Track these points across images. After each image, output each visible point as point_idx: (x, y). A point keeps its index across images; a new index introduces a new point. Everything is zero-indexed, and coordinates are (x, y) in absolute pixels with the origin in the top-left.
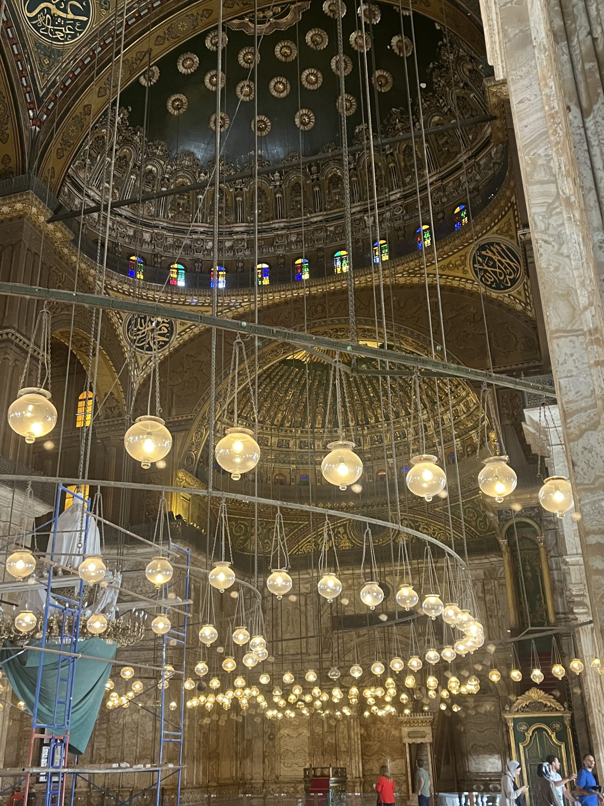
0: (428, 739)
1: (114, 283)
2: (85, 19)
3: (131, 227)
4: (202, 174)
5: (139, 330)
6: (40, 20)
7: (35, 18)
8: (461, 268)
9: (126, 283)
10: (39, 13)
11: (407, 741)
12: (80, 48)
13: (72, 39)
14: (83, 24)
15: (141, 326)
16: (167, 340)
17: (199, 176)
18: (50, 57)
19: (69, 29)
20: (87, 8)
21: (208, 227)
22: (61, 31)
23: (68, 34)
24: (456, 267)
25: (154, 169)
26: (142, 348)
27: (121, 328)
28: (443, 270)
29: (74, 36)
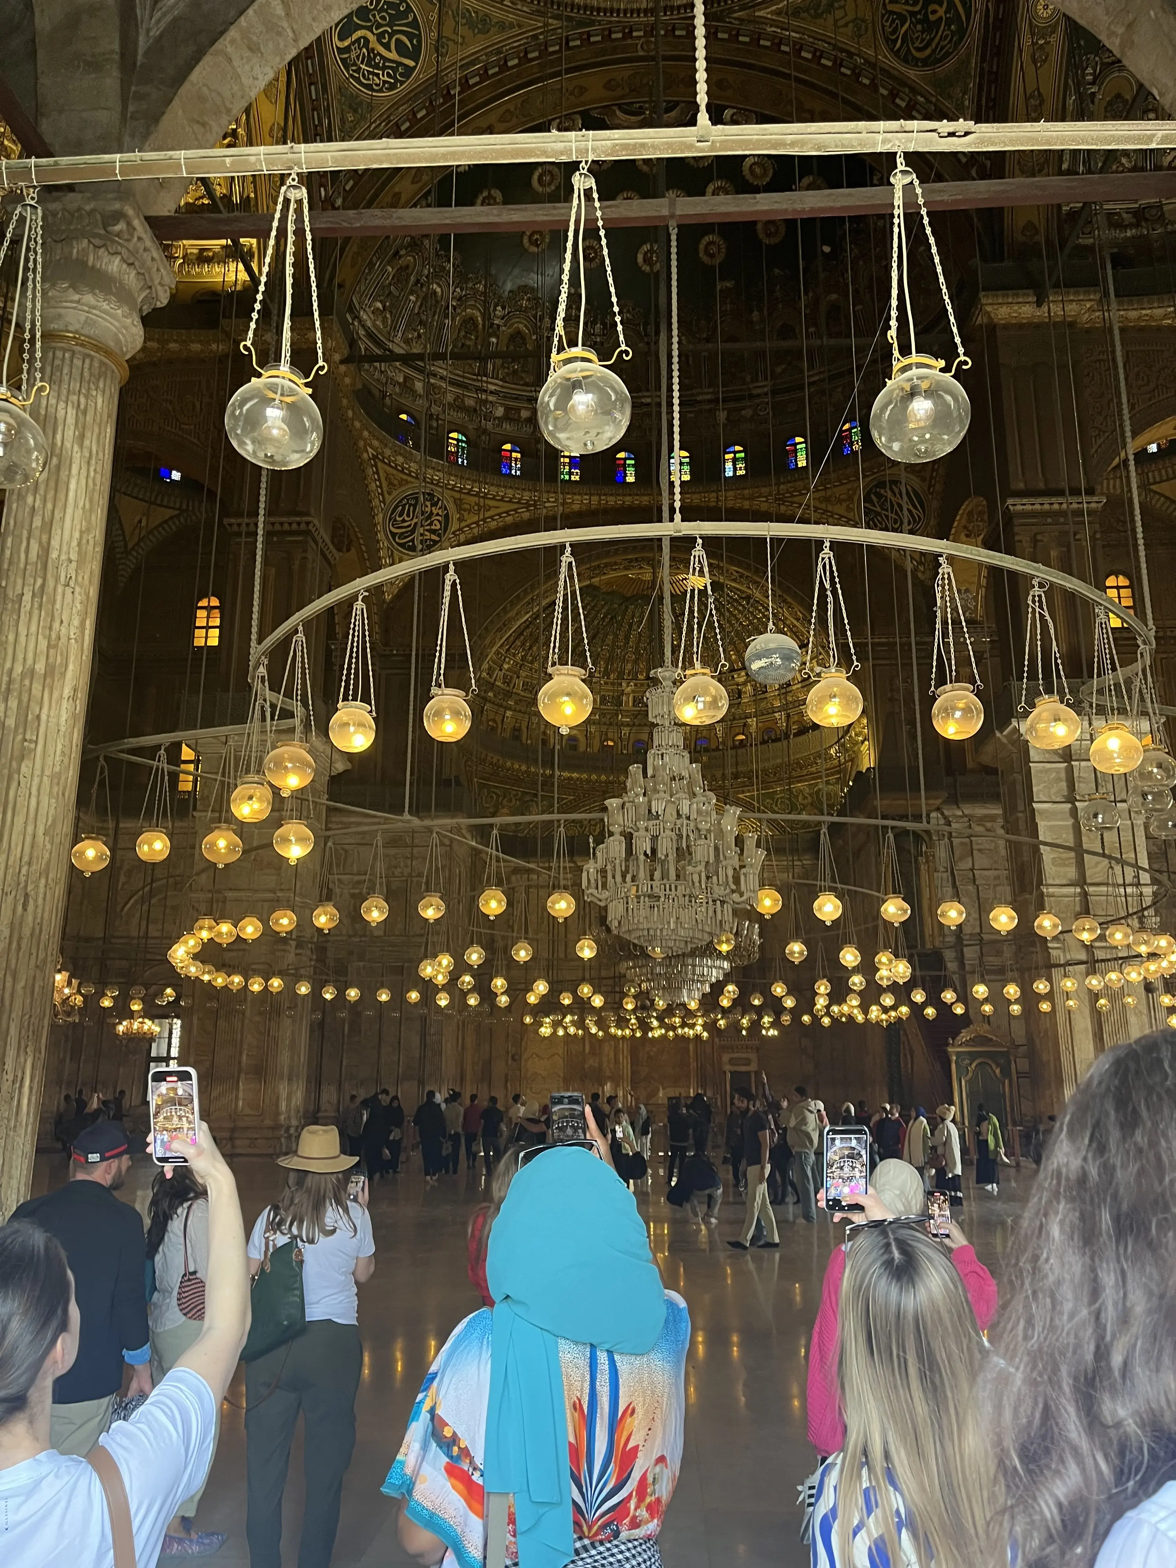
0: (754, 1067)
1: (388, 452)
2: (412, 63)
3: (400, 370)
4: (499, 308)
5: (404, 521)
6: (353, 55)
7: (347, 49)
8: (844, 505)
9: (401, 454)
10: (353, 43)
11: (728, 1068)
12: (396, 105)
13: (389, 89)
14: (409, 70)
15: (408, 516)
16: (437, 539)
17: (495, 310)
18: (355, 111)
19: (389, 75)
20: (417, 49)
21: (502, 387)
22: (377, 75)
23: (385, 82)
24: (840, 501)
25: (439, 290)
26: (402, 545)
27: (381, 515)
28: (821, 502)
29: (392, 87)
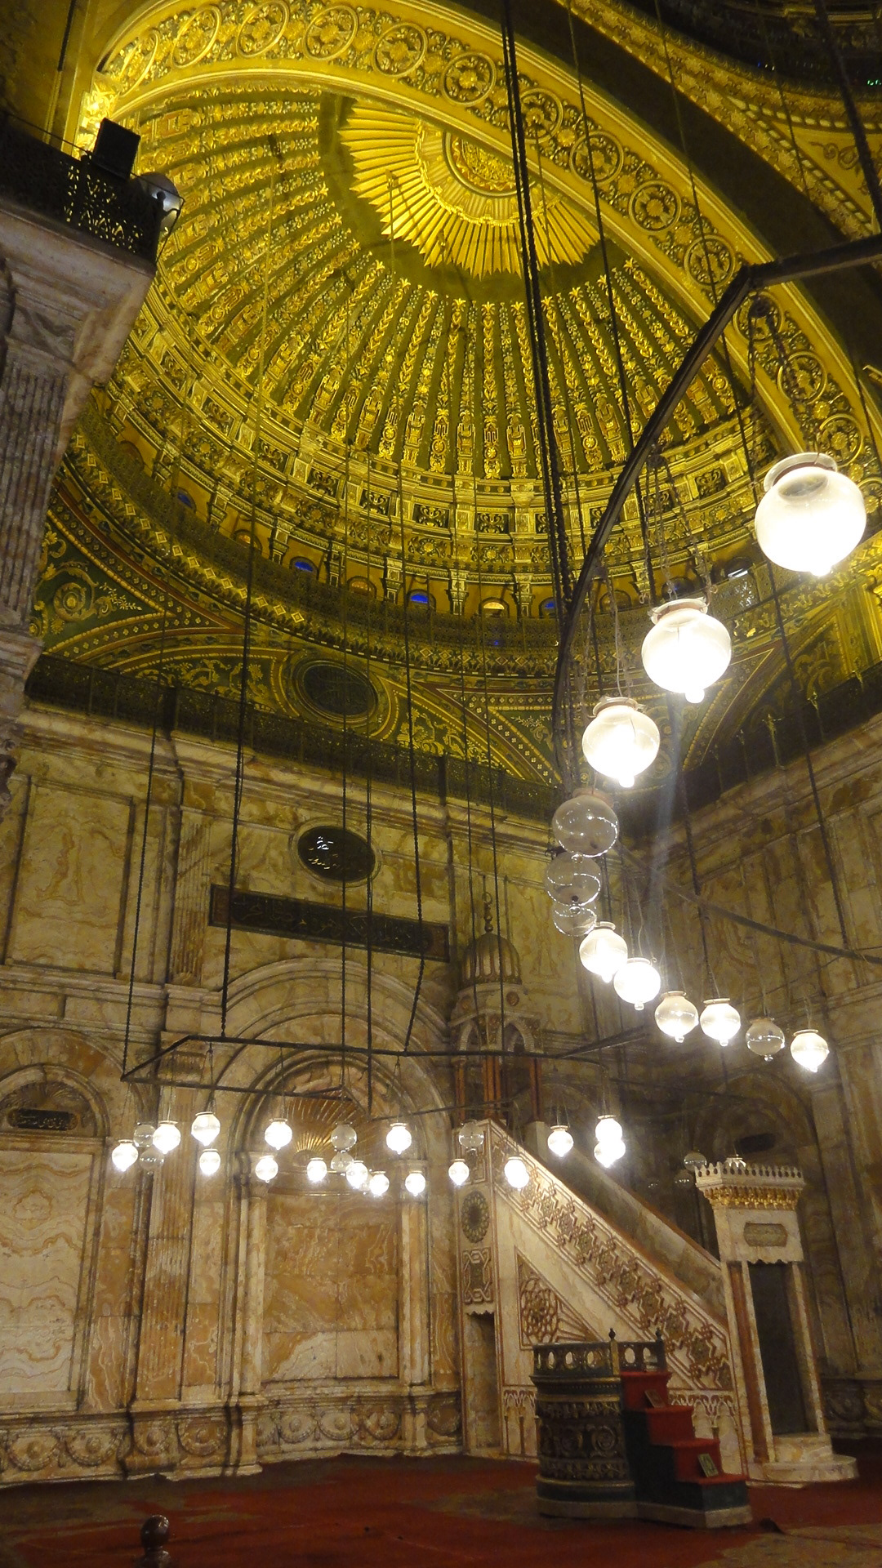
0: (792, 1252)
11: (744, 1253)
